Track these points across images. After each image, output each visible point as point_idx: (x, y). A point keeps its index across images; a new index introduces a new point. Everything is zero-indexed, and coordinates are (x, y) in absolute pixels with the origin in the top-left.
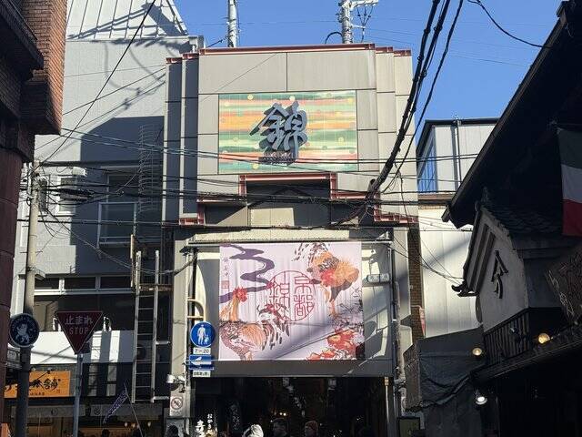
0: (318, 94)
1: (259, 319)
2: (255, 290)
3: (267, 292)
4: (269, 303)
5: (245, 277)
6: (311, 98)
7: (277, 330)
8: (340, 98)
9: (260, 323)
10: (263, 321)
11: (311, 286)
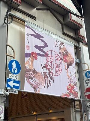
1: (42, 71)
2: (40, 55)
3: (45, 58)
4: (46, 64)
5: (36, 47)
7: (50, 79)
9: (43, 73)
10: (44, 73)
11: (60, 60)
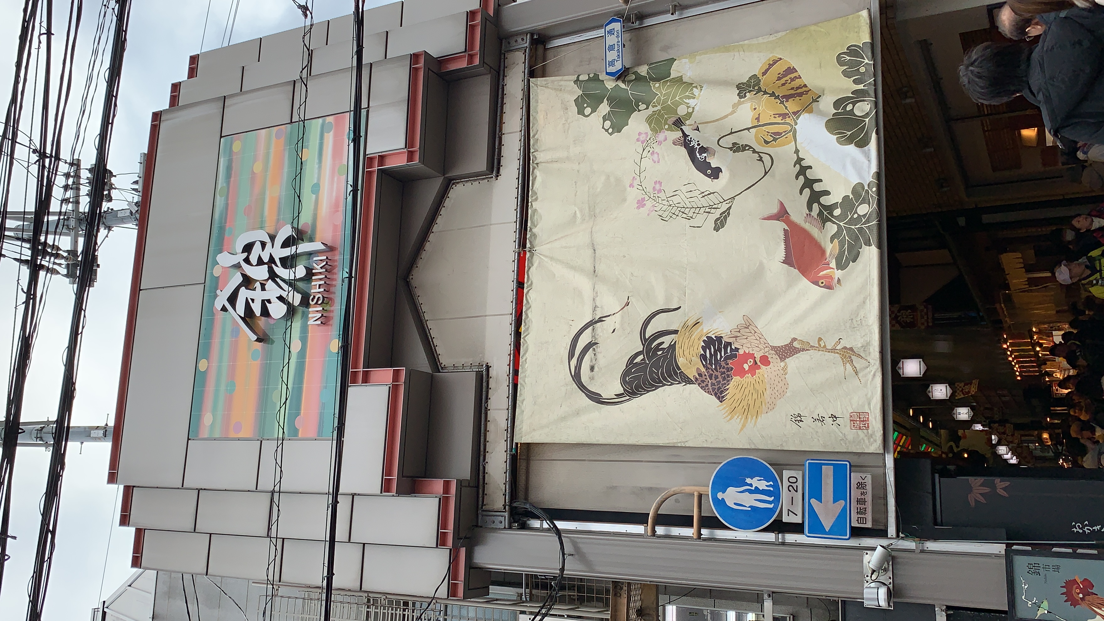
0: (217, 216)
6: (222, 229)
8: (229, 168)
